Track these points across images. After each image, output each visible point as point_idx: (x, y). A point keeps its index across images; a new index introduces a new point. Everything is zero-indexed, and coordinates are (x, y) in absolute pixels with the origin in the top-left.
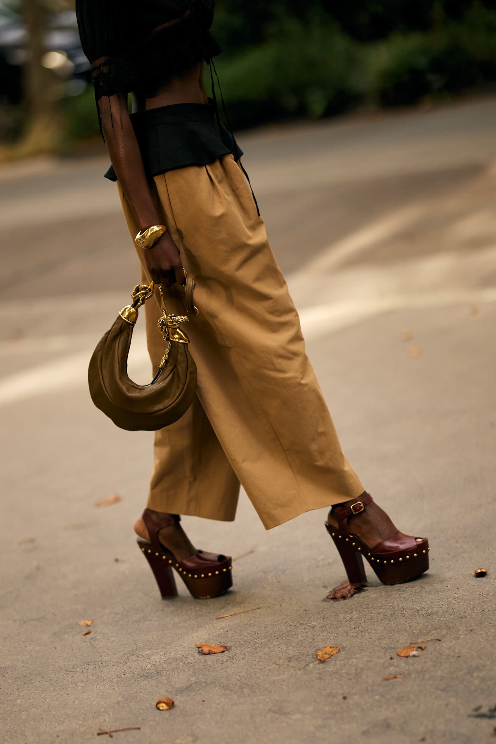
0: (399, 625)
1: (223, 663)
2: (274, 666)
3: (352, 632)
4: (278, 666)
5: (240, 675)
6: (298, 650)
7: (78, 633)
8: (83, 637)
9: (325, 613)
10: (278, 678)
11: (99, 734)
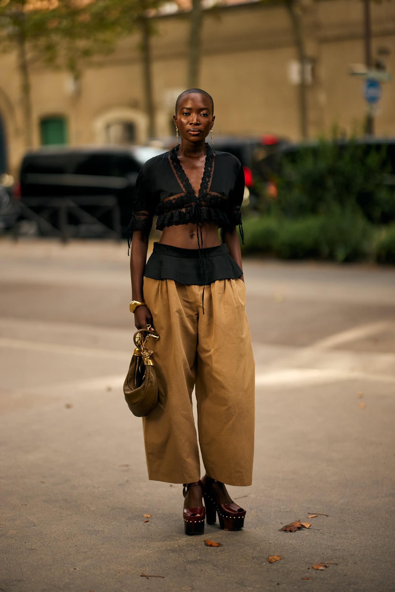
0: (317, 552)
1: (216, 553)
2: (244, 559)
3: (291, 550)
4: (246, 560)
5: (225, 560)
6: (259, 554)
7: (142, 521)
8: (144, 523)
9: (279, 537)
10: (244, 566)
11: (141, 576)
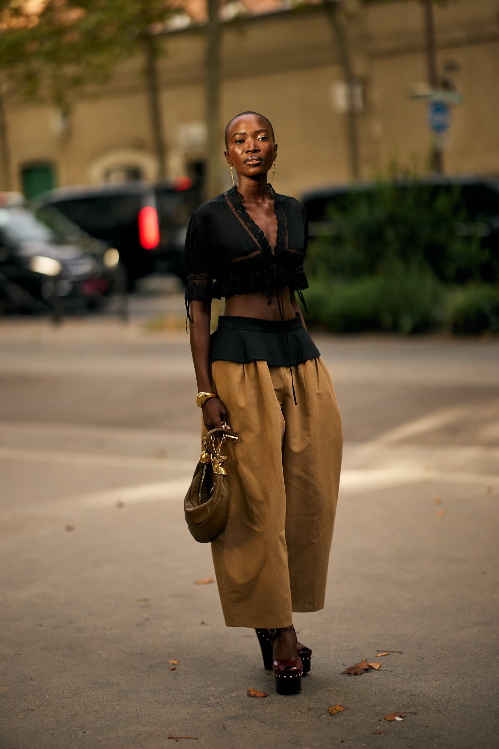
0: (390, 699)
1: (263, 705)
2: (298, 712)
3: (357, 698)
4: (300, 713)
5: (274, 714)
6: (317, 704)
7: (167, 669)
8: (170, 671)
9: (341, 682)
10: (299, 721)
11: (169, 738)
